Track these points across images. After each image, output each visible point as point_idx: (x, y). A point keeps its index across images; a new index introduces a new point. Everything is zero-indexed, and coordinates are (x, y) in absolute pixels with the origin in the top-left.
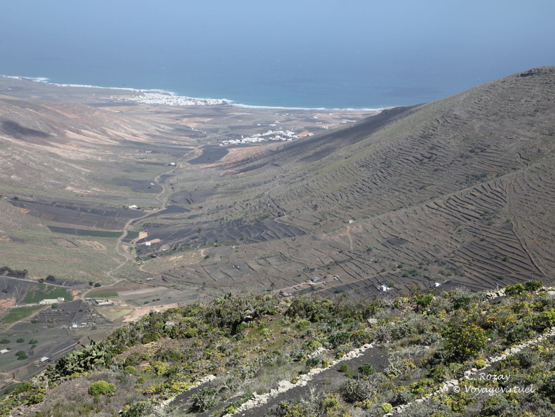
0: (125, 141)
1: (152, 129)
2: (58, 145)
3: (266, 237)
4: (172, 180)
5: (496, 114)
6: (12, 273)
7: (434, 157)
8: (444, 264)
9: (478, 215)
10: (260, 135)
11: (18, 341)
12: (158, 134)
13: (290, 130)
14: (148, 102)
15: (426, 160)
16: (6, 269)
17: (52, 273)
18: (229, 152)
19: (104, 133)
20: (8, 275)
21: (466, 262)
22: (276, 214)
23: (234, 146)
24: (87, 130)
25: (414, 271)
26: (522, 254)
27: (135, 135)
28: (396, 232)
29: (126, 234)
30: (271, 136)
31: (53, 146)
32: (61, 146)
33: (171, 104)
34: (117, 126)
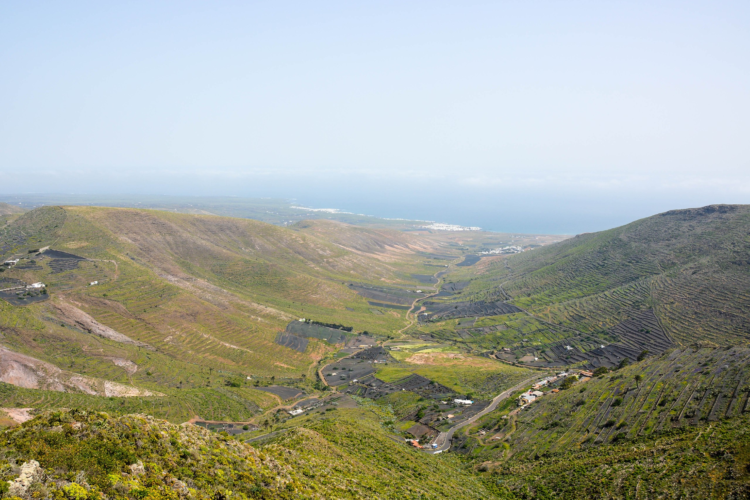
0: (418, 252)
1: (436, 245)
2: (379, 253)
3: (497, 312)
4: (444, 276)
5: (645, 239)
6: (344, 329)
7: (606, 265)
8: (608, 334)
9: (631, 303)
10: (501, 249)
11: (342, 369)
12: (439, 247)
13: (520, 246)
14: (436, 228)
15: (600, 267)
16: (341, 326)
17: (366, 330)
18: (480, 259)
19: (407, 247)
20: (342, 329)
21: (622, 332)
22: (504, 298)
23: (485, 255)
24: (397, 245)
25: (588, 338)
26: (658, 329)
27: (424, 248)
28: (578, 311)
29: (413, 307)
30: (507, 249)
31: (377, 254)
32: (382, 254)
33: (449, 230)
34: (415, 243)
